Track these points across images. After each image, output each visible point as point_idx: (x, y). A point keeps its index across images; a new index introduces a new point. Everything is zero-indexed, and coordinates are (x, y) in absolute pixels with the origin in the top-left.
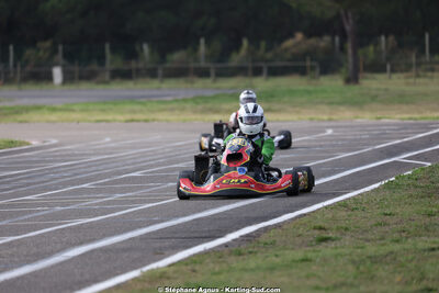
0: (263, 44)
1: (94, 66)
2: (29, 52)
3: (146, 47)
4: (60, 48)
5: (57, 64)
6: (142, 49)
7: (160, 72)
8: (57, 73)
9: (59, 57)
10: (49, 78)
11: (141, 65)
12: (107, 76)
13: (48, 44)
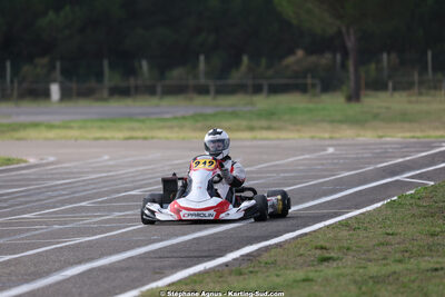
0: (264, 61)
1: (93, 84)
2: (26, 69)
3: (145, 64)
4: (58, 64)
5: (54, 81)
6: (141, 67)
7: (159, 89)
8: (55, 90)
9: (57, 73)
10: (46, 94)
11: (139, 82)
12: (105, 93)
13: (45, 61)
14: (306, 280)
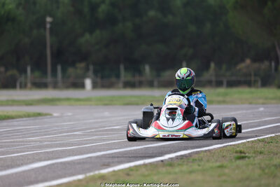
0: (224, 67)
1: (113, 79)
2: (71, 70)
3: (147, 68)
4: (91, 67)
5: (88, 77)
6: (144, 69)
7: (156, 83)
8: (88, 83)
9: (91, 73)
10: (82, 86)
11: (143, 79)
12: (121, 85)
13: (82, 65)
14: (221, 167)
